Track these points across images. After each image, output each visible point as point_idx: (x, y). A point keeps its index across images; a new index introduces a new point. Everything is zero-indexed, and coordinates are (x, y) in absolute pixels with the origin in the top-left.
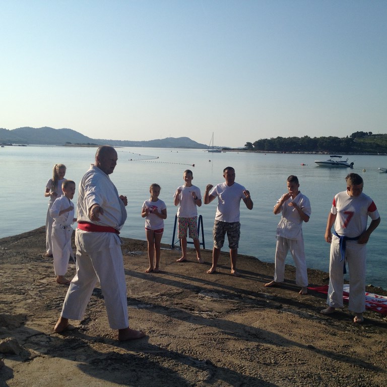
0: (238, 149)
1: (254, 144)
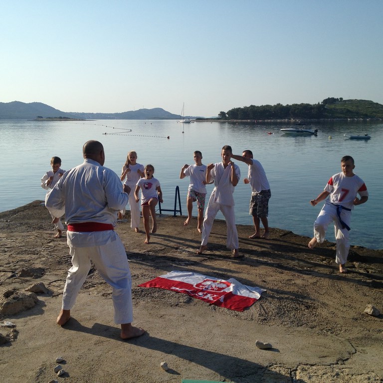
0: (212, 119)
1: (227, 113)
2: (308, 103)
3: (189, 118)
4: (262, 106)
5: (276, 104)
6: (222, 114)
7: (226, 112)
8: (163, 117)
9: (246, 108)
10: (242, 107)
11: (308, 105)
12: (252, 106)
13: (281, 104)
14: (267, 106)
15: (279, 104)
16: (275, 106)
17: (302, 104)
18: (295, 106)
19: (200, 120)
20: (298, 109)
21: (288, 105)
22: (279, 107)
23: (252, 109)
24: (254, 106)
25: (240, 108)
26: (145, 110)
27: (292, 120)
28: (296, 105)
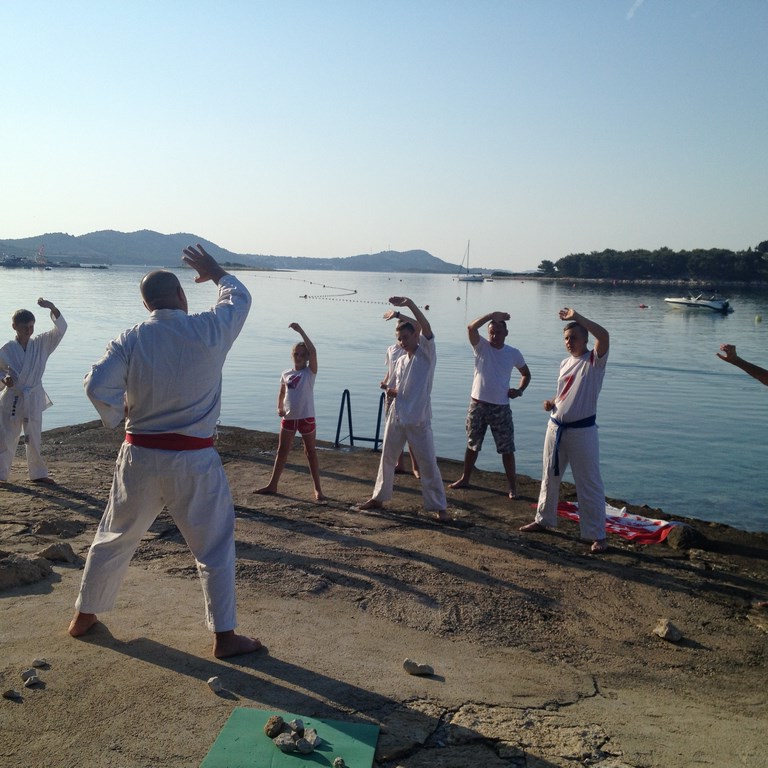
1: (557, 265)
2: (726, 248)
3: (479, 271)
4: (630, 253)
5: (658, 249)
6: (547, 265)
7: (554, 262)
8: (428, 268)
9: (596, 255)
10: (588, 252)
11: (726, 252)
12: (608, 251)
13: (670, 248)
14: (641, 252)
15: (665, 249)
16: (656, 251)
17: (715, 249)
18: (699, 253)
19: (499, 275)
20: (704, 259)
21: (683, 251)
22: (665, 255)
23: (608, 257)
24: (613, 251)
25: (583, 255)
26: (393, 254)
27: (692, 282)
28: (702, 251)
